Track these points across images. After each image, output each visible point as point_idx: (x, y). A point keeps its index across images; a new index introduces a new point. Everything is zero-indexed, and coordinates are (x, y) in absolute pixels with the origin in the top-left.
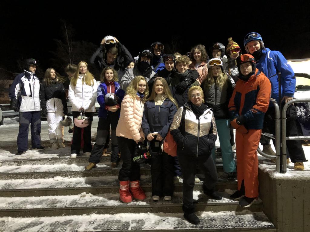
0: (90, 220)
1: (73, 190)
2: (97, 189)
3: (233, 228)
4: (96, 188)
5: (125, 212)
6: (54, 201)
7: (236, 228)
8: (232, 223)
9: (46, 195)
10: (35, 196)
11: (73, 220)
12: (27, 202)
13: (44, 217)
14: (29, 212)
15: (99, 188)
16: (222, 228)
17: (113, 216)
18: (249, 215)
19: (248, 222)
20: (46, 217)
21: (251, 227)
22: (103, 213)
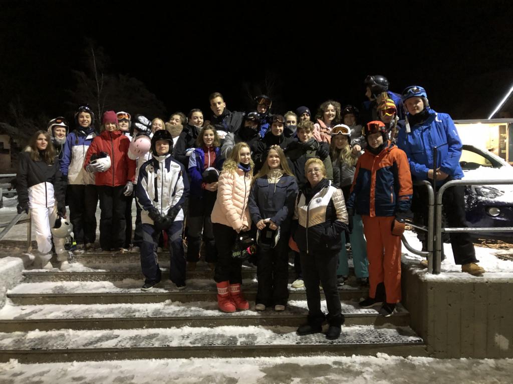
0: (182, 334)
1: (154, 295)
2: (187, 295)
3: (372, 343)
4: (186, 293)
5: (228, 325)
6: (129, 310)
7: (376, 343)
8: (371, 338)
9: (116, 302)
10: (100, 303)
11: (158, 334)
12: (91, 310)
13: (118, 330)
14: (97, 323)
15: (190, 294)
16: (358, 343)
17: (212, 329)
18: (391, 330)
19: (391, 337)
20: (121, 329)
21: (394, 342)
22: (200, 326)
